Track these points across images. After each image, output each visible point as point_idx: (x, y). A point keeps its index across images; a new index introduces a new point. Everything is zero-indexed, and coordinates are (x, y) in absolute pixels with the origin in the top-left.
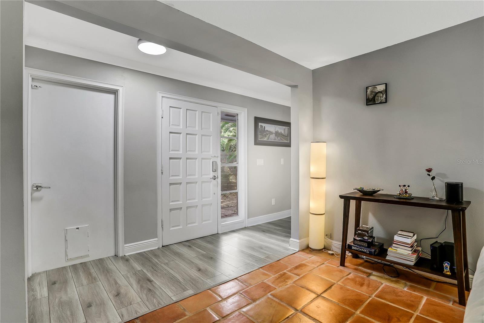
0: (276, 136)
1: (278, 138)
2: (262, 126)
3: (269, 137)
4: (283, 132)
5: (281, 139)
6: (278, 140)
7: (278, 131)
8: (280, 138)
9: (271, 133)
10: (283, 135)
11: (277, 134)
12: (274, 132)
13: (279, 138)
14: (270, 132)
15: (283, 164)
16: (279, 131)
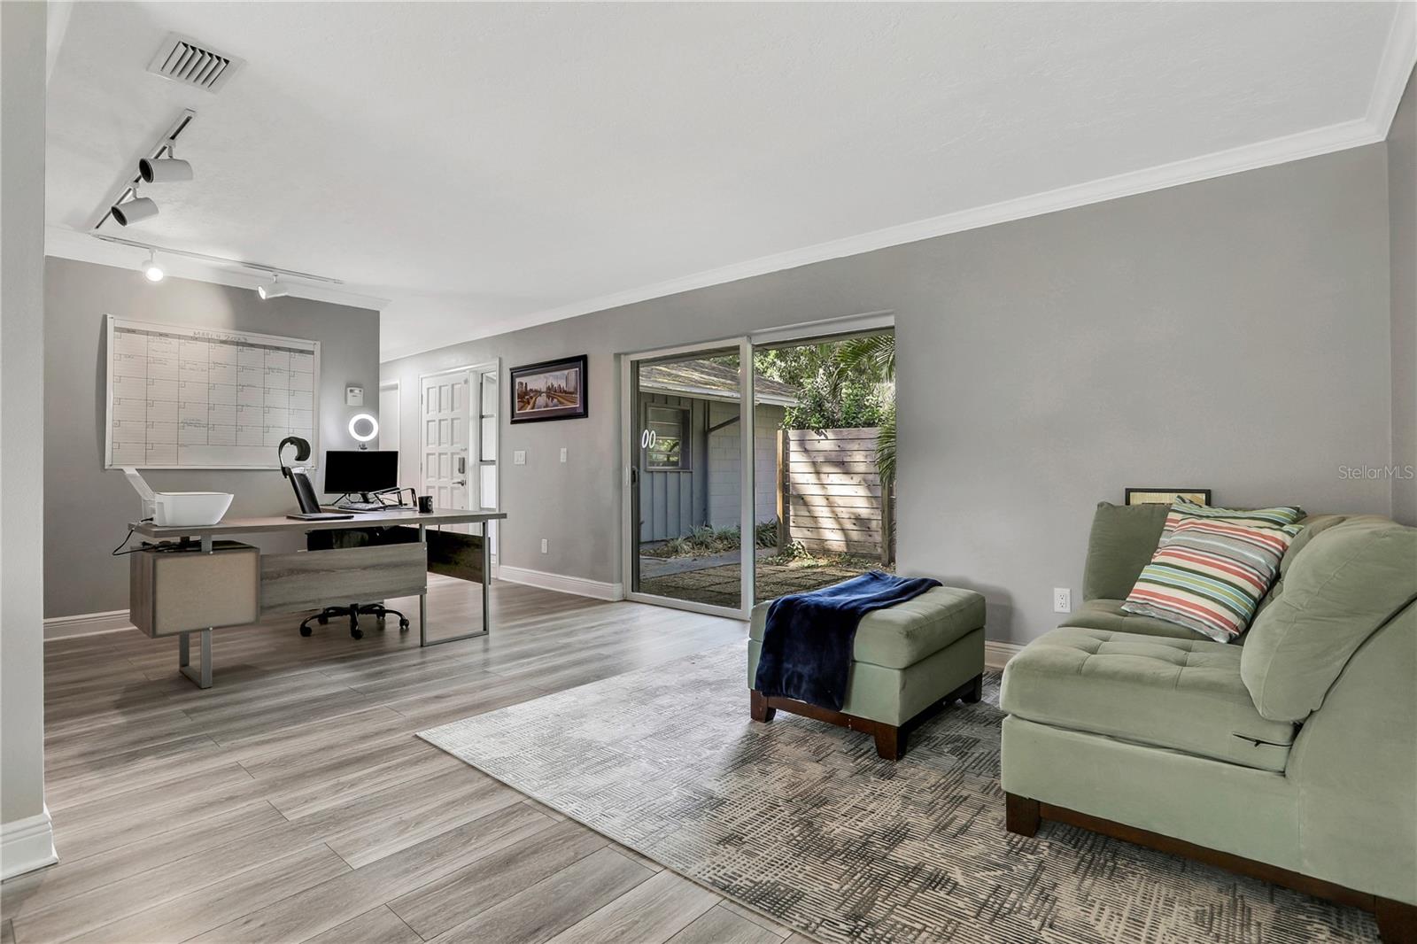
0: (548, 397)
1: (552, 400)
2: (522, 383)
3: (534, 403)
4: (563, 385)
5: (561, 403)
6: (554, 406)
7: (553, 386)
8: (558, 401)
9: (538, 393)
10: (565, 392)
11: (551, 392)
12: (544, 390)
13: (555, 400)
14: (536, 391)
15: (565, 461)
16: (556, 385)
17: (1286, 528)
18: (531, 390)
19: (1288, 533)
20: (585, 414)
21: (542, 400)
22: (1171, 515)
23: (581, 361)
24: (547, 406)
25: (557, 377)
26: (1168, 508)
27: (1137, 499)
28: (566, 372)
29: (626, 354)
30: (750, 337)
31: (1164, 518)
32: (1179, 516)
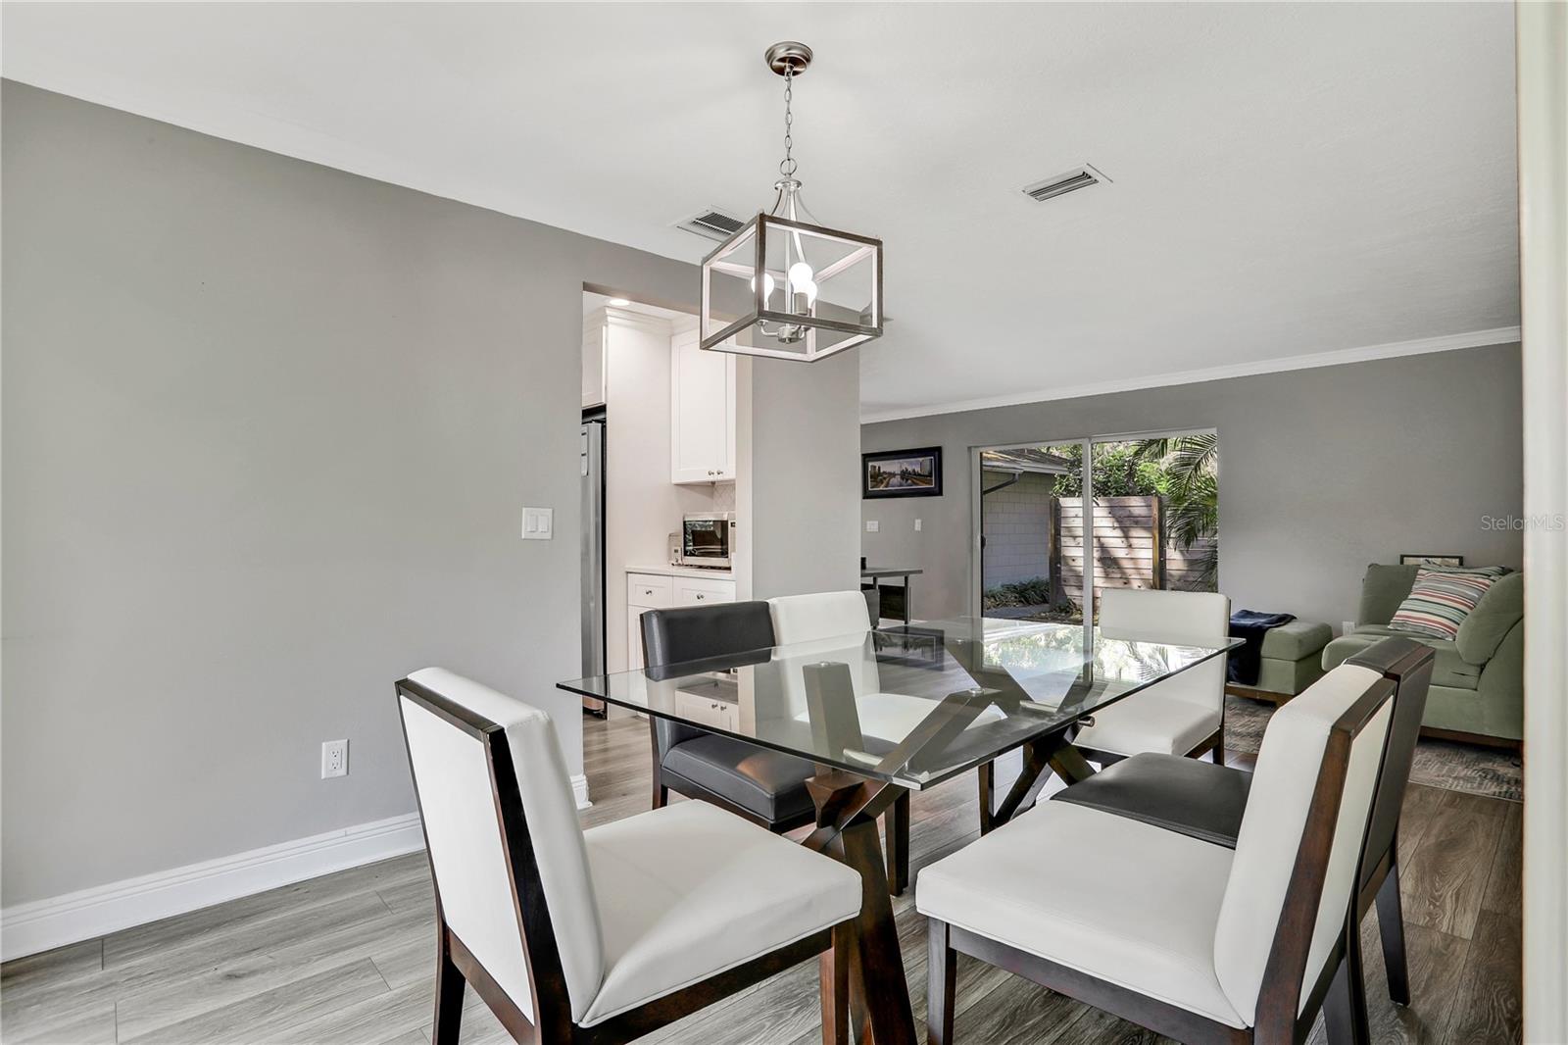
17: (1492, 578)
18: (884, 472)
19: (1492, 580)
20: (940, 493)
21: (896, 480)
22: (1420, 572)
23: (936, 452)
24: (901, 485)
25: (911, 464)
26: (1418, 567)
27: (1409, 561)
28: (921, 459)
29: (976, 447)
30: (1090, 439)
31: (1416, 573)
32: (1424, 572)
